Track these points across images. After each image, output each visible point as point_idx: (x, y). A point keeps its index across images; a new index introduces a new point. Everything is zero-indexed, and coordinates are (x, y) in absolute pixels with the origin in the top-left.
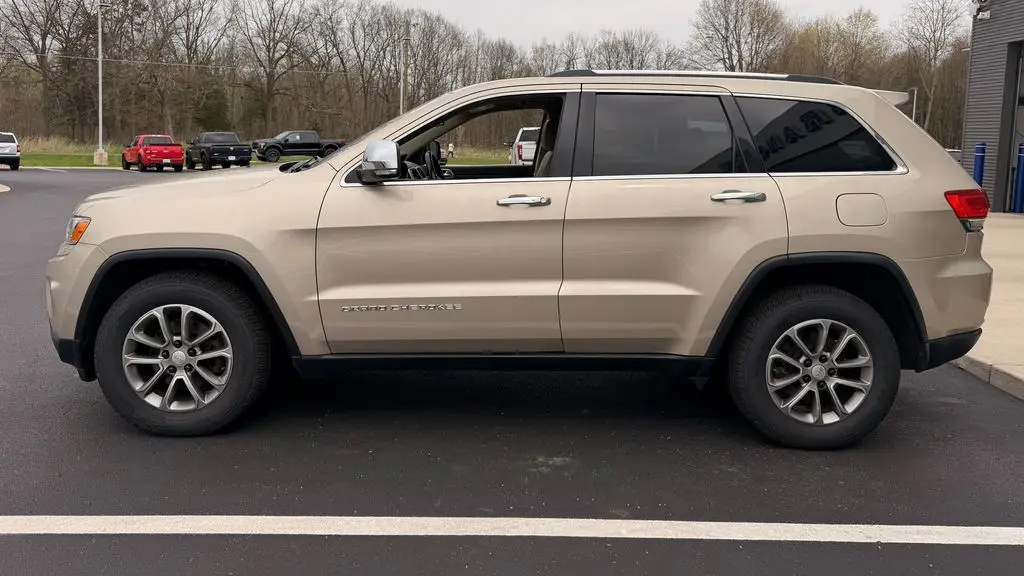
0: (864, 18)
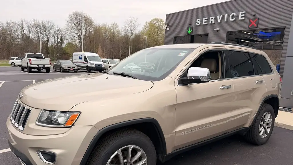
0: (115, 25)
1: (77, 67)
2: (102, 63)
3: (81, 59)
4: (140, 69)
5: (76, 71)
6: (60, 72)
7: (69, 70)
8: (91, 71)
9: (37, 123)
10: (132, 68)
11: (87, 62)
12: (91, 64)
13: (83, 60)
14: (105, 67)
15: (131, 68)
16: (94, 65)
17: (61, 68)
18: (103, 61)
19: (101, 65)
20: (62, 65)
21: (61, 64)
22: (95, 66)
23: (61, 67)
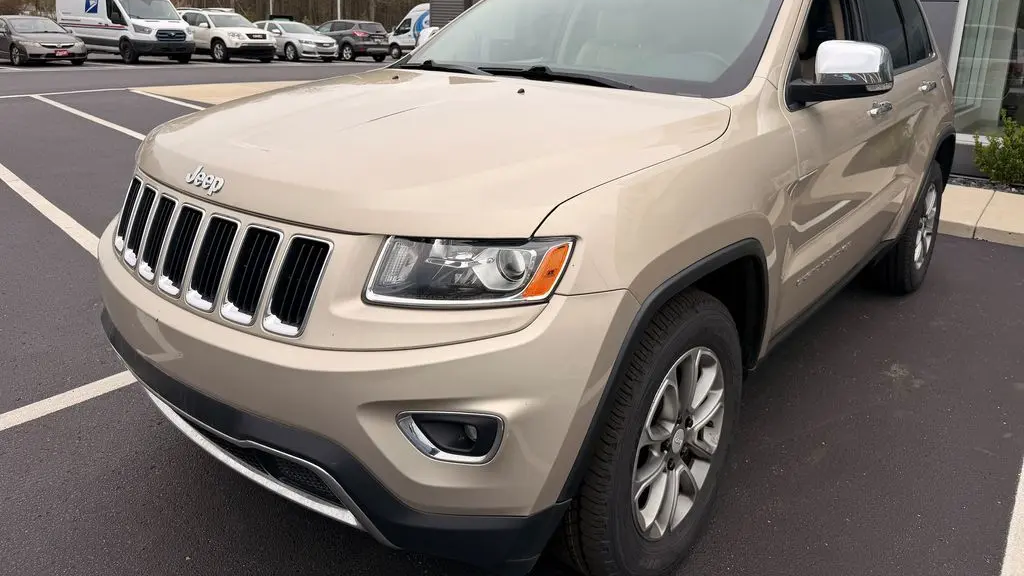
1: (82, 43)
2: (183, 25)
3: (94, 10)
4: (331, 44)
5: (77, 60)
6: (12, 64)
7: (48, 55)
8: (141, 58)
9: (371, 296)
10: (301, 42)
11: (124, 23)
12: (138, 29)
13: (102, 17)
14: (196, 41)
15: (296, 43)
16: (154, 33)
17: (15, 50)
18: (185, 18)
19: (181, 34)
20: (14, 38)
21: (10, 33)
22: (155, 39)
23: (13, 45)
